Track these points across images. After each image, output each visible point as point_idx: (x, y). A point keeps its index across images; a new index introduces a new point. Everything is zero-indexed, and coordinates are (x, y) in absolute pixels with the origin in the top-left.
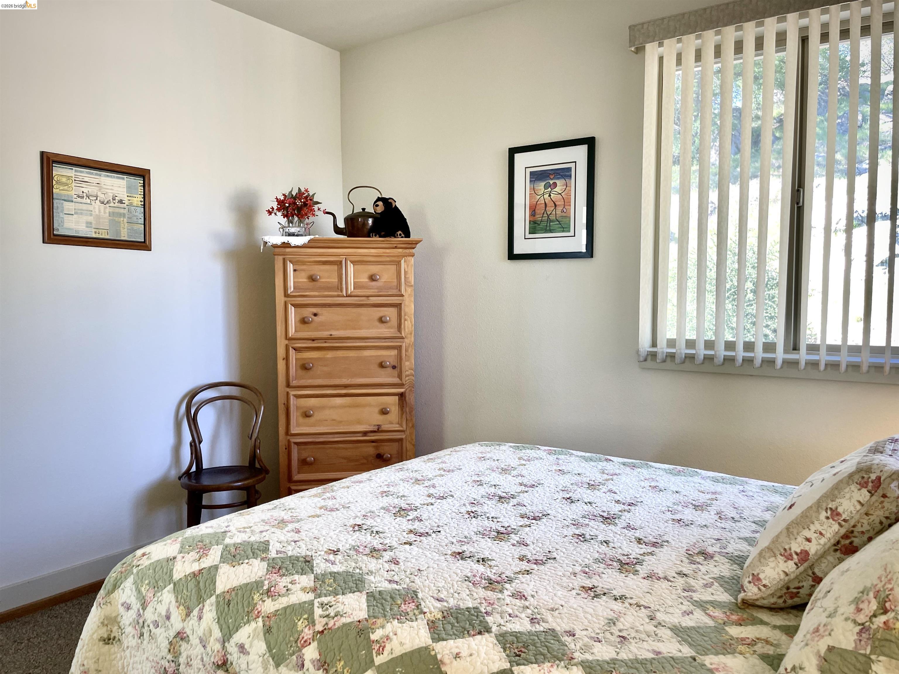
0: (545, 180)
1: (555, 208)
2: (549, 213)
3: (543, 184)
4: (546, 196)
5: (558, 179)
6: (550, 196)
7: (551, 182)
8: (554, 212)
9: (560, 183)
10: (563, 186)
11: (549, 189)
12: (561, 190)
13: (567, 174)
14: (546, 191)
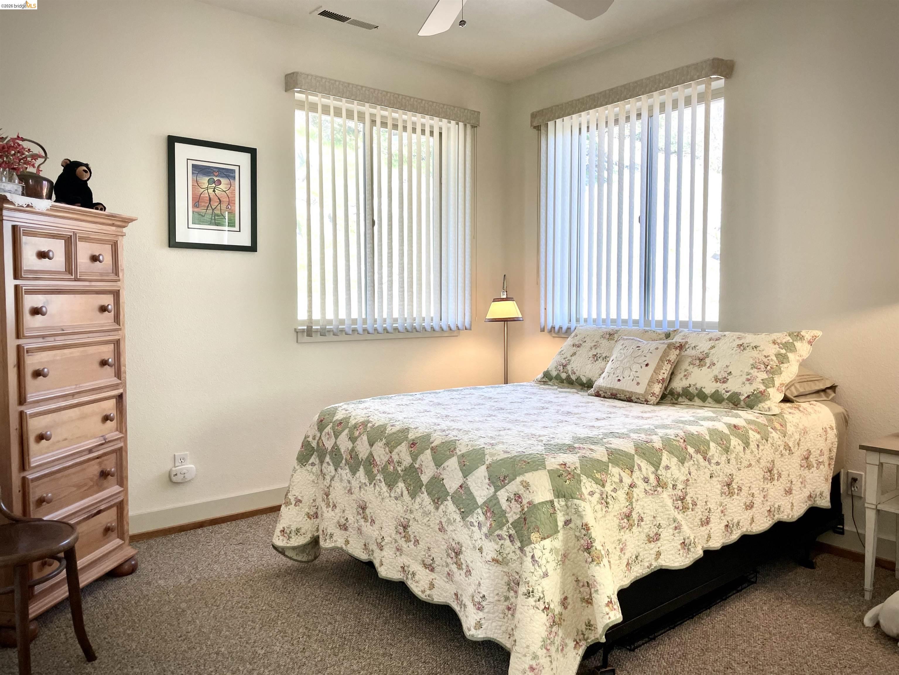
0: (210, 176)
1: (220, 203)
2: (213, 207)
3: (207, 178)
4: (211, 191)
5: (222, 177)
6: (214, 191)
7: (216, 179)
8: (219, 207)
9: (224, 181)
10: (227, 184)
11: (214, 185)
12: (226, 188)
13: (231, 175)
14: (209, 186)
